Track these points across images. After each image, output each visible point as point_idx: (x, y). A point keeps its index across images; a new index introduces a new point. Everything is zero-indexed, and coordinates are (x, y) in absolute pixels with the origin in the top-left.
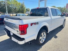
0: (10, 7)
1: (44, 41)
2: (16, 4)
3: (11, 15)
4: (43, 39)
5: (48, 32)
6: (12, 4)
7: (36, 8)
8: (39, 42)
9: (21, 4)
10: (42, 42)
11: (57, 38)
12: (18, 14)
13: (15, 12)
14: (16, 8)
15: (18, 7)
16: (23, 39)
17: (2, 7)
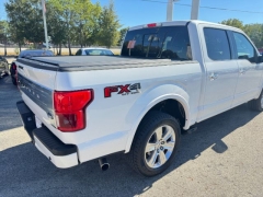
0: (62, 22)
1: (164, 159)
2: (85, 11)
3: (65, 51)
4: (162, 152)
5: (187, 127)
6: (70, 8)
7: (146, 26)
8: (144, 164)
9: (102, 11)
10: (156, 166)
11: (226, 152)
12: (84, 49)
13: (77, 39)
14: (81, 26)
15: (89, 22)
16: (71, 149)
17: (32, 22)
